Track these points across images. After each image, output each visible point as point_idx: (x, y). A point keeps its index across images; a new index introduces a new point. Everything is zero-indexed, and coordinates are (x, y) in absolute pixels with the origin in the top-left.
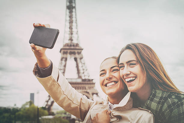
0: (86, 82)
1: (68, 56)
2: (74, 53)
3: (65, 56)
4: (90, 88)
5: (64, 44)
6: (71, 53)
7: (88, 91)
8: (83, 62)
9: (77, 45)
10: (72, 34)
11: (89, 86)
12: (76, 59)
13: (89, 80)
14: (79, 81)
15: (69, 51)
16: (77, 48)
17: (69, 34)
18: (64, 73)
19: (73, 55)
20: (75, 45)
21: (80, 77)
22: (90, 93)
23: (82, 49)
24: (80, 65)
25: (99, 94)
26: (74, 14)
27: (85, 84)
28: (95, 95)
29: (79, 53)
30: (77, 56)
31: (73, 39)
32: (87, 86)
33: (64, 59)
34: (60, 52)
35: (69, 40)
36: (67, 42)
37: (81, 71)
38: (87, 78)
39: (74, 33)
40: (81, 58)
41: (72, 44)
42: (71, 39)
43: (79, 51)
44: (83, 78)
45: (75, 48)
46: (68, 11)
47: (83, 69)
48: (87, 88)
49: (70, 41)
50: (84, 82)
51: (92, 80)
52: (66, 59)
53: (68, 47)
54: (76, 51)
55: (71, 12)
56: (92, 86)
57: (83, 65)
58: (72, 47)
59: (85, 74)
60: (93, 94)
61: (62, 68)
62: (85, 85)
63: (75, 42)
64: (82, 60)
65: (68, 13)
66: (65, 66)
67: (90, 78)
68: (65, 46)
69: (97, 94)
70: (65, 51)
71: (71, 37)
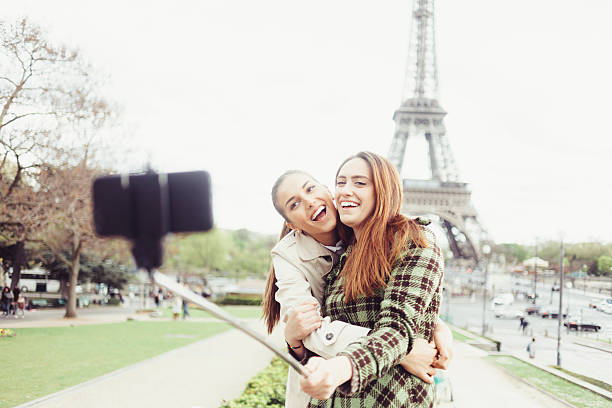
0: (450, 190)
1: (412, 128)
2: (425, 122)
3: (404, 128)
4: (458, 203)
5: (405, 101)
6: (419, 122)
7: (454, 209)
8: (445, 143)
9: (434, 103)
10: (422, 78)
11: (457, 197)
12: (428, 136)
13: (457, 185)
14: (435, 185)
15: (413, 117)
16: (434, 110)
17: (416, 78)
18: (400, 166)
19: (422, 125)
20: (429, 103)
21: (436, 177)
22: (459, 214)
23: (445, 114)
24: (438, 150)
25: (478, 219)
26: (429, 29)
27: (448, 193)
28: (469, 220)
29: (437, 123)
30: (432, 128)
31: (425, 88)
32: (451, 199)
33: (402, 136)
34: (394, 118)
35: (416, 91)
36: (411, 95)
37: (440, 164)
38: (452, 179)
39: (427, 75)
40: (441, 134)
41: (422, 102)
42: (420, 91)
43: (438, 117)
44: (444, 180)
45: (427, 110)
46: (416, 23)
47: (445, 160)
48: (451, 202)
49: (418, 94)
50: (445, 190)
51: (465, 184)
52: (406, 136)
53: (411, 109)
54: (430, 117)
55: (422, 26)
56: (463, 197)
57: (445, 149)
58: (422, 109)
59: (450, 169)
60: (465, 217)
61: (397, 154)
62: (446, 196)
63: (429, 95)
64: (444, 138)
65: (416, 30)
66: (403, 151)
67: (461, 180)
68: (405, 105)
69: (474, 217)
70: (406, 116)
71: (421, 86)
